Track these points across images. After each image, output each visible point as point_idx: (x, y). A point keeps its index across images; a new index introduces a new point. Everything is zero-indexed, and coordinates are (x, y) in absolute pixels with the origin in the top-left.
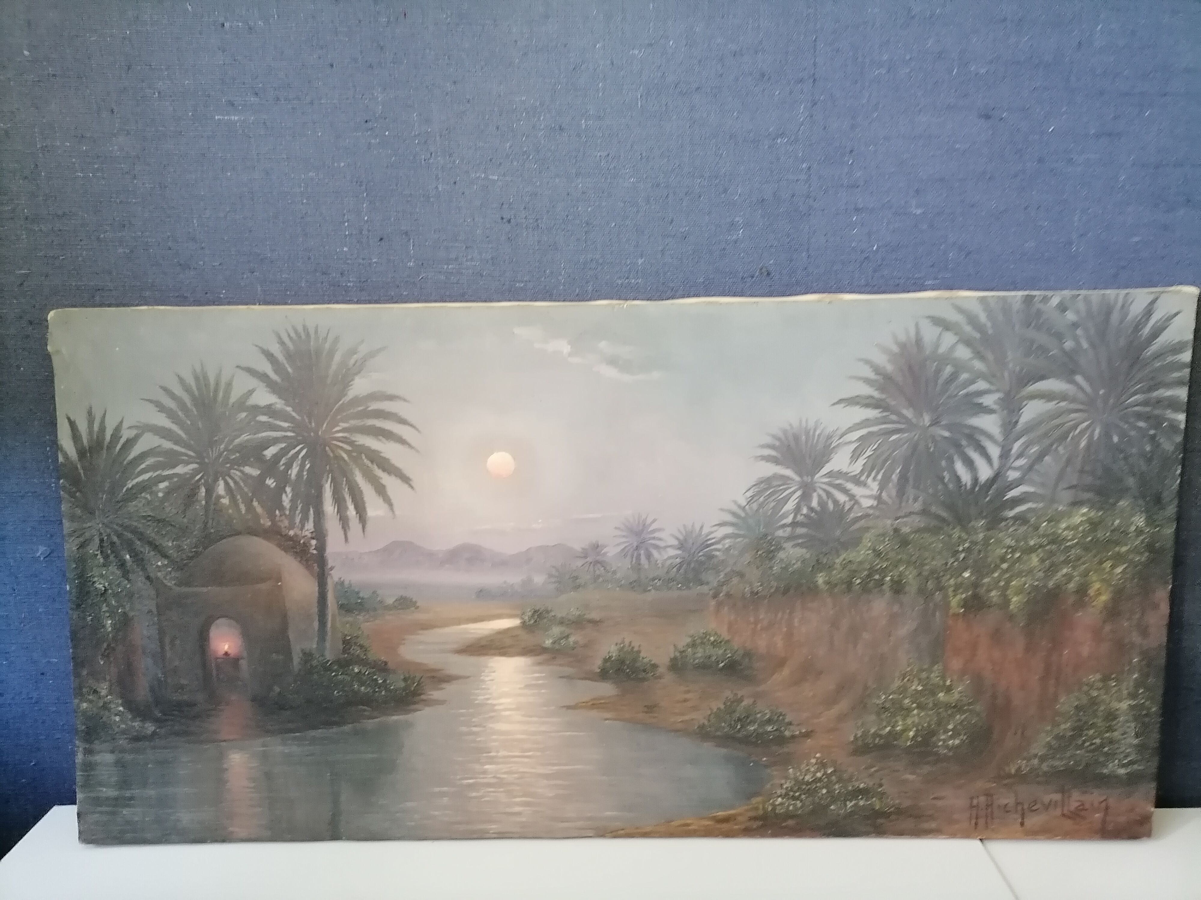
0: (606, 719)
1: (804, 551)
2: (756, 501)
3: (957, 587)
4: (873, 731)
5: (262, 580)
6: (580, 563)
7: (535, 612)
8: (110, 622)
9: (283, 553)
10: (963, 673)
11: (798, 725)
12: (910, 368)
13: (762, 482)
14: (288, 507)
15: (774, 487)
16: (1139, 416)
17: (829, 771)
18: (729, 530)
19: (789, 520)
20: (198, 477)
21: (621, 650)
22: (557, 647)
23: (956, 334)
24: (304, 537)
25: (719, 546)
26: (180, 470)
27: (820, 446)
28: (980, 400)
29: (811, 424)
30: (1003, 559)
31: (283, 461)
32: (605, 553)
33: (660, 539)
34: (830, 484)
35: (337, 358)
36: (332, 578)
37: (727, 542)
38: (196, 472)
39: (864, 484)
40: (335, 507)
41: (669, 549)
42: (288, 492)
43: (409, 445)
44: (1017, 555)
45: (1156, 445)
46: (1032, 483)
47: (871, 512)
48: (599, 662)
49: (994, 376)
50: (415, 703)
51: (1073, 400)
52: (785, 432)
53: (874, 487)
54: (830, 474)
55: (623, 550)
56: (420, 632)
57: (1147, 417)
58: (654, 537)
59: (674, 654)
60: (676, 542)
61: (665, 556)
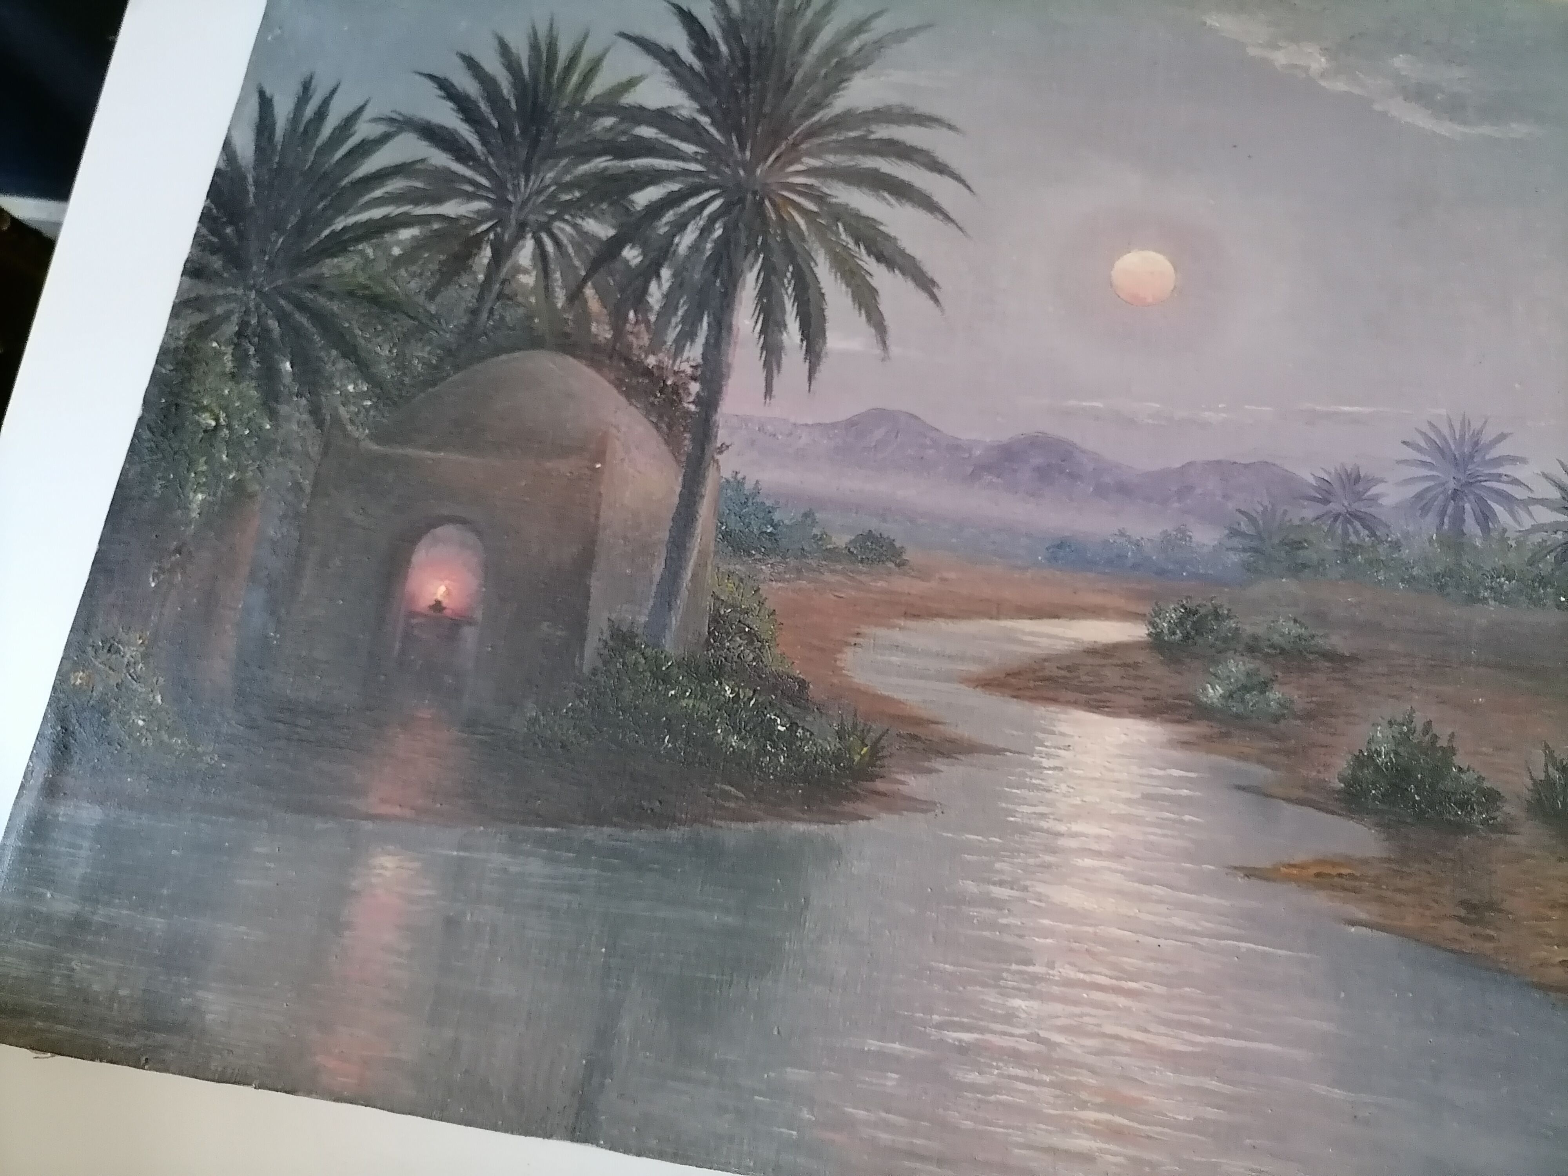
0: (1353, 923)
5: (564, 452)
6: (1310, 512)
7: (1190, 612)
8: (200, 496)
9: (622, 399)
14: (657, 307)
20: (484, 227)
21: (1404, 739)
22: (1236, 708)
24: (676, 373)
26: (451, 208)
31: (670, 216)
32: (1374, 499)
33: (1516, 482)
35: (825, 36)
36: (718, 469)
38: (482, 216)
40: (756, 322)
41: (1536, 509)
42: (663, 280)
43: (947, 218)
48: (1342, 764)
50: (856, 797)
55: (1419, 496)
56: (902, 623)
58: (1500, 475)
59: (1546, 771)
60: (1555, 494)
61: (1528, 523)
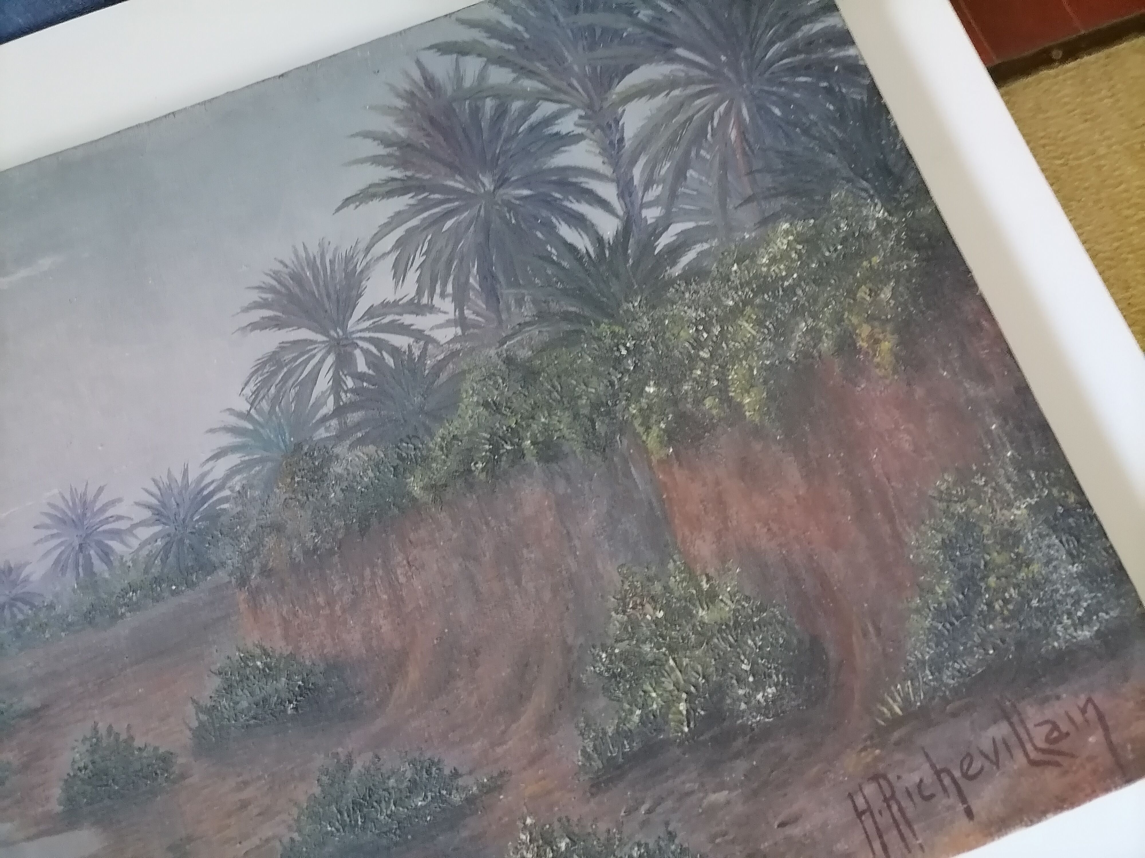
1: (371, 449)
2: (263, 397)
3: (646, 414)
4: (610, 731)
10: (723, 557)
11: (470, 773)
12: (432, 121)
13: (264, 364)
15: (286, 365)
16: (793, 70)
17: (563, 846)
18: (234, 459)
19: (330, 406)
21: (94, 749)
23: (479, 55)
25: (226, 493)
27: (340, 276)
28: (555, 129)
29: (314, 250)
30: (698, 345)
32: (26, 580)
33: (119, 518)
34: (377, 328)
37: (237, 482)
39: (431, 309)
41: (138, 531)
44: (716, 330)
45: (840, 100)
46: (687, 215)
47: (458, 346)
48: (57, 792)
49: (558, 90)
51: (689, 81)
52: (276, 275)
53: (448, 306)
54: (370, 313)
55: (57, 561)
57: (806, 68)
58: (107, 519)
59: (198, 719)
60: (147, 514)
61: (135, 543)
